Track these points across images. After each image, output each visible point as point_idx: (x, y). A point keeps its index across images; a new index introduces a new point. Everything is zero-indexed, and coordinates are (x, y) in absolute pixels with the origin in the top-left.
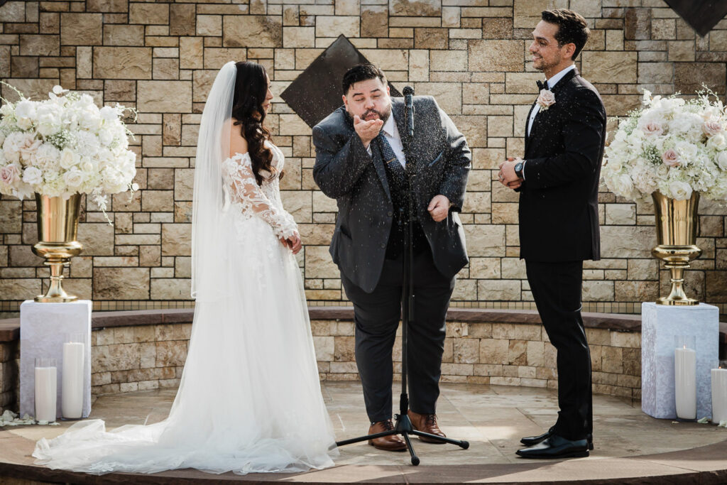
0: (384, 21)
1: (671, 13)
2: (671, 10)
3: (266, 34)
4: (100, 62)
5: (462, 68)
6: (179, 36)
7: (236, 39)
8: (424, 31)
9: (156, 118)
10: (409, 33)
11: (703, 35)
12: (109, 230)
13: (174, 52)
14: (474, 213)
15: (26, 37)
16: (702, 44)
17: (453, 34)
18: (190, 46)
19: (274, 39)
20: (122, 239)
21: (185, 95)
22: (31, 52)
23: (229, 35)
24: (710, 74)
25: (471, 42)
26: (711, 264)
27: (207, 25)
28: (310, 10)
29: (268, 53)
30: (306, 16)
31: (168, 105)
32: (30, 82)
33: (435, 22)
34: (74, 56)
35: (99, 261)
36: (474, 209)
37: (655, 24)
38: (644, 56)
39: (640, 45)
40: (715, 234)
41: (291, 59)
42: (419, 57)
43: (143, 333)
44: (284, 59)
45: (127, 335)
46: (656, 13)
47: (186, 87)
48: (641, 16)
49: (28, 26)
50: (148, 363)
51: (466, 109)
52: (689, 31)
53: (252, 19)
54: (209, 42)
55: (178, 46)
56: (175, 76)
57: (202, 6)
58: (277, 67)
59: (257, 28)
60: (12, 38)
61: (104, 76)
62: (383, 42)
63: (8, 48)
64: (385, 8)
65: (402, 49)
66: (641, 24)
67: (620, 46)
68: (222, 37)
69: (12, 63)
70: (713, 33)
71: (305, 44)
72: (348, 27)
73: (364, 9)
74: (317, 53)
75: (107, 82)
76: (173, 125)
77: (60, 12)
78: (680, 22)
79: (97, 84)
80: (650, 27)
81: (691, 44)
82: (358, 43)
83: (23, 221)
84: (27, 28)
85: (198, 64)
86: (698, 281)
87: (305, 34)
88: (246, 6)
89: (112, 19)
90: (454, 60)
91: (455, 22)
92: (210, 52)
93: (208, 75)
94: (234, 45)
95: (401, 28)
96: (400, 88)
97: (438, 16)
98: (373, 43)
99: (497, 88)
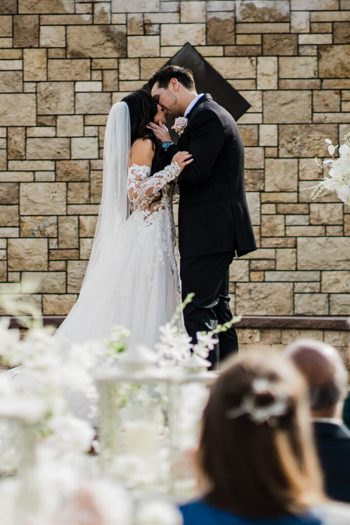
0: (231, 27)
3: (110, 44)
5: (313, 75)
6: (23, 48)
7: (80, 49)
8: (272, 37)
9: (1, 132)
10: (257, 40)
13: (17, 65)
14: (325, 225)
17: (302, 39)
18: (34, 57)
19: (118, 49)
21: (30, 109)
23: (73, 46)
25: (321, 48)
27: (50, 36)
28: (155, 18)
29: (111, 63)
30: (151, 24)
31: (12, 118)
33: (284, 28)
36: (326, 221)
41: (136, 69)
42: (267, 64)
44: (128, 69)
47: (30, 100)
51: (317, 117)
53: (96, 28)
54: (52, 53)
55: (22, 59)
56: (19, 88)
57: (45, 17)
58: (121, 77)
59: (101, 38)
62: (229, 49)
64: (231, 14)
65: (250, 56)
68: (66, 48)
71: (150, 53)
72: (194, 35)
73: (210, 16)
76: (18, 139)
82: (203, 51)
85: (41, 76)
87: (150, 43)
88: (90, 16)
90: (304, 67)
91: (305, 27)
92: (54, 64)
93: (52, 87)
94: (77, 56)
95: (249, 34)
96: (248, 96)
97: (286, 20)
98: (219, 50)
99: (348, 95)
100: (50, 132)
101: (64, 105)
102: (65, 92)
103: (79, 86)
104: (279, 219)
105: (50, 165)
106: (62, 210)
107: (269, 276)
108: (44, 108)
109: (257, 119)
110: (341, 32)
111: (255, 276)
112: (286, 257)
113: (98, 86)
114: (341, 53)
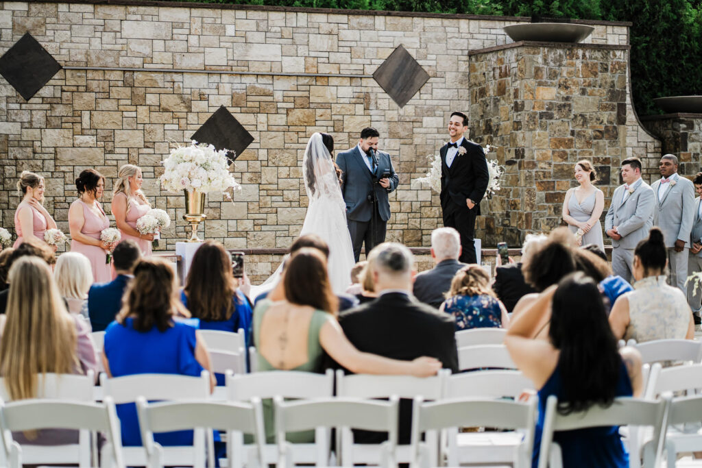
0: (244, 97)
1: (387, 96)
2: (386, 94)
3: (183, 105)
4: (94, 119)
5: (284, 124)
6: (137, 106)
7: (167, 107)
8: (264, 103)
9: (125, 151)
10: (257, 104)
11: (402, 107)
13: (134, 114)
14: (291, 202)
15: (55, 105)
16: (401, 111)
17: (280, 105)
18: (142, 110)
19: (186, 107)
21: (140, 138)
22: (57, 114)
23: (164, 105)
24: (405, 128)
25: (288, 110)
26: (406, 227)
27: (152, 99)
28: (206, 92)
29: (184, 115)
30: (204, 95)
31: (131, 143)
32: (56, 130)
33: (270, 99)
34: (81, 116)
36: (291, 199)
37: (379, 102)
38: (373, 118)
39: (372, 113)
40: (408, 211)
41: (196, 118)
42: (262, 118)
44: (192, 118)
46: (380, 95)
47: (140, 134)
48: (372, 97)
49: (55, 99)
51: (286, 145)
52: (395, 105)
53: (175, 96)
54: (152, 108)
55: (136, 111)
56: (135, 127)
57: (149, 89)
58: (188, 122)
59: (179, 101)
60: (47, 106)
61: (97, 127)
62: (243, 109)
63: (45, 112)
64: (244, 91)
65: (254, 113)
66: (373, 102)
67: (362, 112)
68: (159, 106)
69: (47, 120)
70: (406, 106)
71: (204, 110)
72: (226, 101)
73: (234, 91)
74: (210, 115)
75: (98, 131)
76: (134, 154)
77: (73, 92)
78: (391, 100)
79: (93, 131)
80: (376, 103)
81: (396, 112)
82: (230, 110)
83: (55, 208)
84: (55, 101)
85: (147, 121)
86: (400, 235)
87: (203, 105)
88: (172, 89)
89: (100, 95)
90: (280, 119)
91: (281, 99)
92: (154, 114)
93: (153, 127)
94: (166, 110)
95: (253, 101)
96: (253, 134)
97: (271, 95)
98: (238, 110)
99: (302, 134)
100: (151, 151)
101: (158, 136)
102: (159, 129)
103: (167, 127)
104: (268, 198)
105: (151, 169)
106: (158, 193)
107: (264, 228)
108: (148, 138)
109: (257, 146)
110: (299, 101)
111: (257, 228)
112: (272, 218)
113: (176, 127)
114: (298, 113)
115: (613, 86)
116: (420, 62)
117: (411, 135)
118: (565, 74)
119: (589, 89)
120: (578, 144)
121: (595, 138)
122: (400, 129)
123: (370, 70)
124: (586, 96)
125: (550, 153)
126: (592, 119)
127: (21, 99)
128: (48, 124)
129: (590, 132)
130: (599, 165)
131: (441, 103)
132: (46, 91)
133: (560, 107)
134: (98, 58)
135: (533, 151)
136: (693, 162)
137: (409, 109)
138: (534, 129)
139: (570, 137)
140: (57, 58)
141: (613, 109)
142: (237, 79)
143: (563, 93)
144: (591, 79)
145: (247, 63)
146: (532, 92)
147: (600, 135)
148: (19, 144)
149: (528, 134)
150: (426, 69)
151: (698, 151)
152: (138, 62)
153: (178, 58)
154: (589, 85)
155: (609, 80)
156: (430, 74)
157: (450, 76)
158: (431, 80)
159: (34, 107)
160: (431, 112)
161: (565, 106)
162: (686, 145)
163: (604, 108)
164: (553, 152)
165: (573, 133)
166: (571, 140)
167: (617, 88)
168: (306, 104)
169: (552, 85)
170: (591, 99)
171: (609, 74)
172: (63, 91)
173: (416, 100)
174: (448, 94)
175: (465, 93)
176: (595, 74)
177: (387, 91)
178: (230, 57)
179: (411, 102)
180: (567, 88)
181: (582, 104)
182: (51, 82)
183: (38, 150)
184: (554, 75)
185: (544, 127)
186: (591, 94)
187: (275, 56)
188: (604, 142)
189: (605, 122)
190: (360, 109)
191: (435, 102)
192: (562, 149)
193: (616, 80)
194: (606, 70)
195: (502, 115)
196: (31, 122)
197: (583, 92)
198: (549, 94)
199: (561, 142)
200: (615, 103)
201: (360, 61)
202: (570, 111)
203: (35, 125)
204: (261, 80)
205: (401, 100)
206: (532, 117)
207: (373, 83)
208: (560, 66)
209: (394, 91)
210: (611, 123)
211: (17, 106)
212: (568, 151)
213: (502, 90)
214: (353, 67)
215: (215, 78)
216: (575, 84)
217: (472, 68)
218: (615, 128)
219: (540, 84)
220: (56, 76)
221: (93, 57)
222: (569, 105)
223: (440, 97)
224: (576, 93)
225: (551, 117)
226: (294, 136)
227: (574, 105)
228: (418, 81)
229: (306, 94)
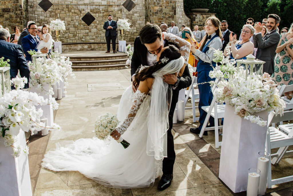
1: (126, 9)
3: (80, 12)
4: (60, 15)
6: (69, 12)
9: (67, 22)
12: (62, 35)
13: (69, 14)
16: (129, 13)
17: (101, 12)
18: (71, 13)
20: (64, 36)
22: (52, 14)
25: (103, 13)
27: (73, 11)
28: (84, 9)
29: (80, 14)
31: (68, 20)
33: (99, 10)
34: (57, 15)
35: (61, 38)
38: (123, 14)
39: (122, 13)
40: (131, 34)
42: (97, 14)
43: (67, 45)
44: (82, 15)
45: (65, 46)
46: (124, 9)
47: (70, 18)
48: (122, 9)
49: (52, 11)
50: (68, 49)
52: (128, 11)
57: (72, 9)
59: (78, 11)
60: (50, 13)
64: (93, 9)
65: (95, 13)
66: (122, 10)
67: (120, 13)
72: (89, 11)
73: (91, 9)
74: (85, 14)
76: (69, 23)
77: (55, 10)
79: (60, 18)
82: (90, 13)
85: (72, 15)
87: (84, 12)
88: (77, 9)
89: (62, 10)
90: (101, 15)
91: (101, 10)
92: (73, 14)
93: (73, 17)
94: (76, 13)
95: (95, 11)
96: (95, 18)
97: (99, 9)
98: (92, 13)
99: (106, 18)
100: (73, 22)
101: (74, 19)
102: (74, 17)
103: (76, 17)
104: (99, 32)
105: (73, 26)
106: (74, 31)
107: (98, 38)
108: (72, 19)
109: (96, 20)
110: (105, 11)
111: (96, 38)
112: (100, 36)
113: (78, 17)
114: (105, 13)
115: (173, 6)
116: (134, 2)
117: (132, 18)
118: (161, 4)
119: (167, 7)
120: (164, 19)
121: (168, 18)
122: (129, 16)
123: (122, 4)
124: (166, 9)
125: (157, 21)
126: (167, 14)
127: (44, 11)
128: (50, 16)
129: (167, 17)
130: (169, 24)
131: (139, 10)
132: (50, 10)
133: (160, 11)
134: (61, 2)
135: (153, 21)
136: (197, 23)
137: (131, 12)
138: (154, 16)
139: (162, 18)
140: (52, 2)
141: (173, 11)
142: (91, 6)
143: (161, 8)
144: (168, 5)
145: (94, 3)
146: (153, 7)
147: (170, 17)
148: (44, 21)
149: (152, 17)
150: (135, 3)
151: (198, 21)
152: (69, 3)
153: (78, 2)
154: (167, 6)
155: (172, 5)
156: (136, 4)
157: (140, 5)
158: (136, 5)
159: (47, 13)
160: (136, 13)
161: (161, 11)
162: (195, 20)
163: (171, 11)
164: (158, 21)
165: (163, 17)
166: (162, 19)
167: (174, 7)
168: (107, 11)
169: (158, 6)
170: (167, 9)
171: (172, 3)
172: (53, 9)
173: (132, 10)
174: (140, 8)
175: (144, 8)
176: (169, 4)
177: (126, 8)
178: (90, 1)
179: (131, 10)
180: (161, 7)
181: (165, 10)
182: (51, 8)
183: (48, 22)
184: (158, 4)
185: (156, 15)
186: (168, 8)
187: (100, 1)
188: (171, 19)
189: (171, 14)
190: (120, 12)
191: (137, 10)
192: (160, 20)
193: (174, 5)
194: (171, 3)
195: (149, 13)
196: (46, 16)
197: (166, 8)
198: (157, 8)
199: (160, 19)
200: (173, 10)
201: (119, 2)
202: (162, 12)
203: (47, 17)
204: (97, 6)
205: (129, 10)
206: (153, 13)
207: (123, 6)
208: (160, 2)
209: (127, 8)
210: (172, 14)
211: (43, 13)
212: (162, 21)
213: (149, 8)
214: (118, 3)
215: (87, 6)
216: (164, 6)
217: (145, 3)
218: (173, 16)
219: (155, 6)
220: (52, 6)
221: (60, 2)
222: (162, 11)
223: (138, 9)
224: (164, 8)
225: (158, 13)
226: (104, 18)
227: (163, 10)
228: (133, 6)
229: (107, 9)
